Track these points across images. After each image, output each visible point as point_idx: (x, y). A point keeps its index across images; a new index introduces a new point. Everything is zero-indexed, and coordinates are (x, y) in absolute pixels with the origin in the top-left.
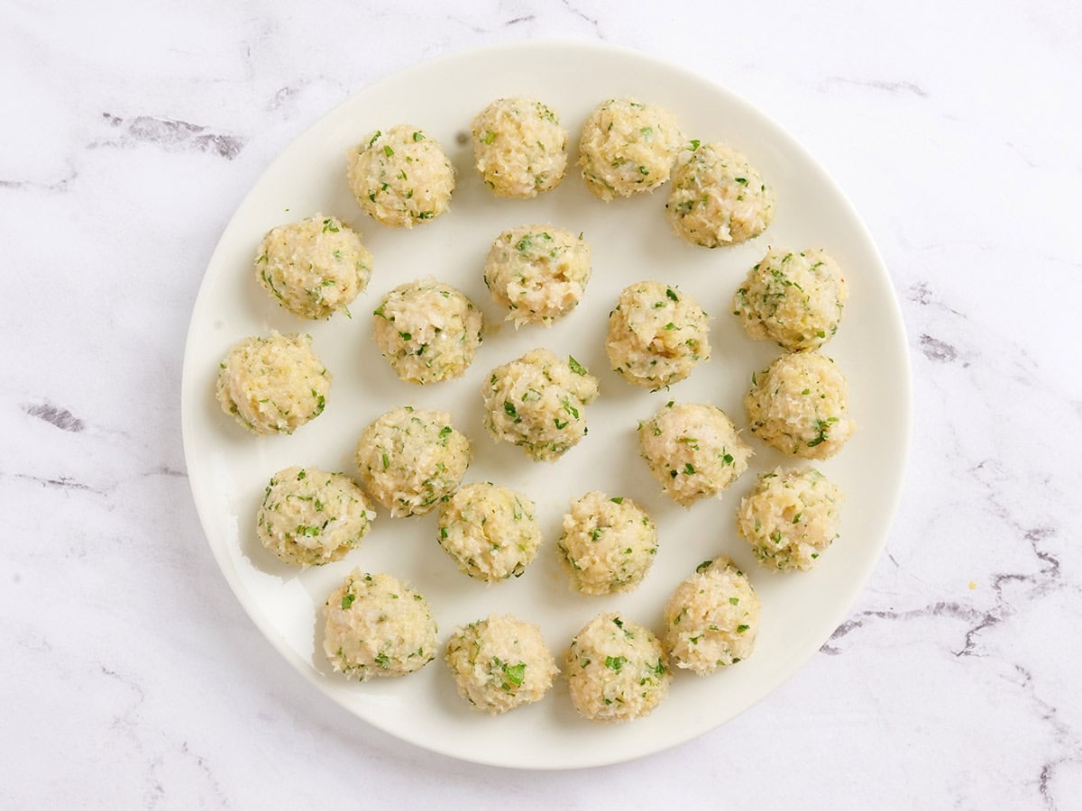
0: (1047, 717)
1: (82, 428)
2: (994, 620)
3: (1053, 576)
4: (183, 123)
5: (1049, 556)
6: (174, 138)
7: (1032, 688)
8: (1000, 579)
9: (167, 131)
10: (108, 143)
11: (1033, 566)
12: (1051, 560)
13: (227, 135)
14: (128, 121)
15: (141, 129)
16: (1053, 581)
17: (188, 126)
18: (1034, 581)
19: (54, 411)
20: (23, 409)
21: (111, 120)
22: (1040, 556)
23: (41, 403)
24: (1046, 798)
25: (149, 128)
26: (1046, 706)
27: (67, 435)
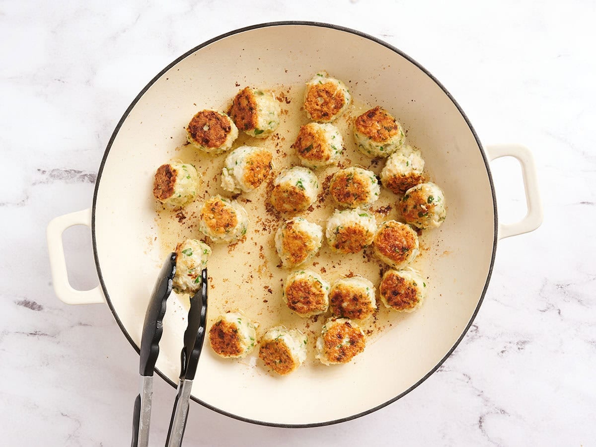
0: (479, 395)
1: (42, 309)
3: (476, 333)
4: (73, 170)
6: (70, 177)
7: (471, 383)
9: (66, 174)
10: (41, 182)
12: (475, 326)
13: (92, 173)
14: (49, 172)
15: (55, 175)
16: (476, 335)
17: (75, 171)
18: (468, 336)
19: (29, 303)
20: (15, 303)
21: (41, 172)
23: (23, 299)
24: (482, 431)
25: (58, 174)
26: (478, 391)
27: (36, 312)
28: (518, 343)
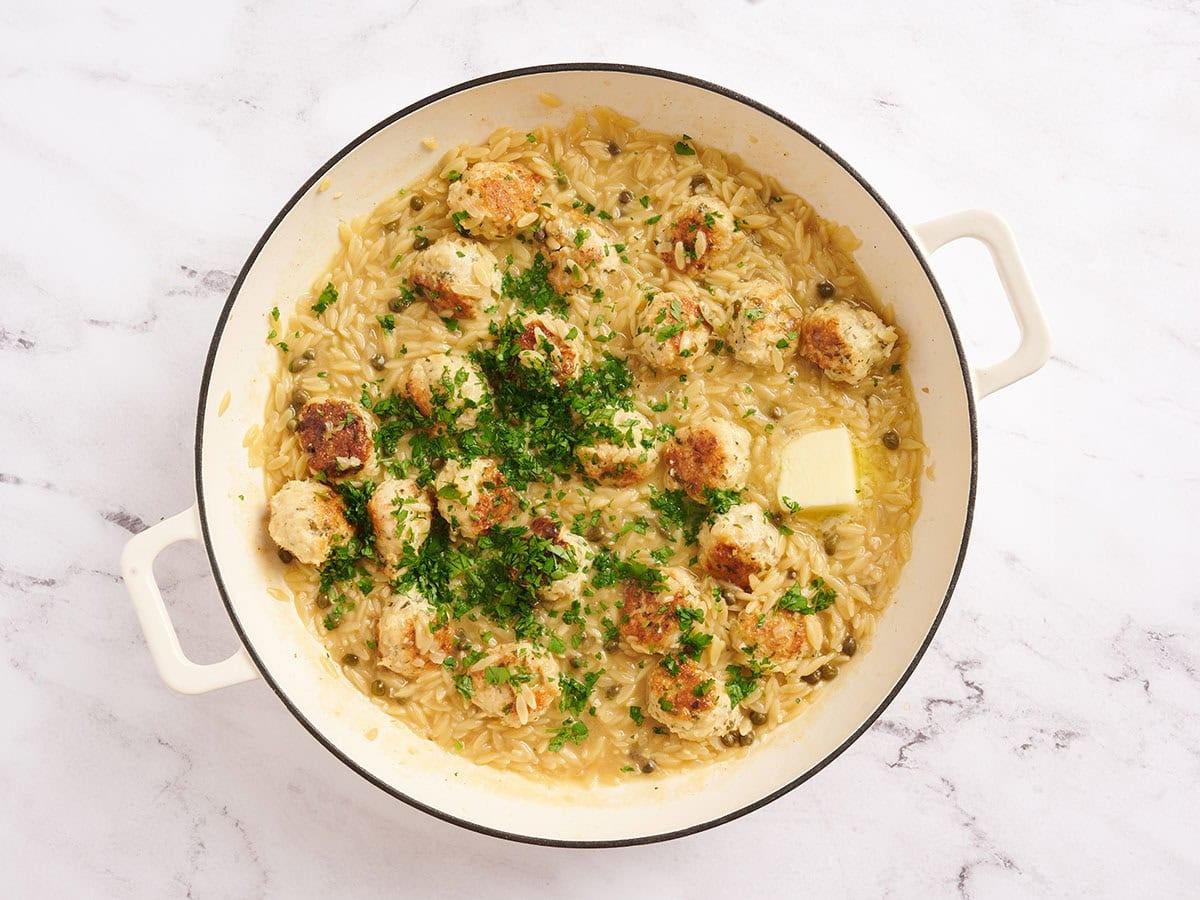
0: (967, 825)
2: (924, 737)
3: (978, 702)
5: (975, 684)
7: (956, 799)
8: (932, 702)
10: (184, 292)
11: (960, 693)
12: (977, 688)
14: (203, 274)
15: (213, 281)
16: (977, 707)
18: (961, 706)
19: (128, 518)
20: (102, 514)
21: (187, 272)
22: (968, 684)
23: (116, 510)
24: (963, 895)
25: (220, 281)
26: (967, 815)
28: (1056, 734)
